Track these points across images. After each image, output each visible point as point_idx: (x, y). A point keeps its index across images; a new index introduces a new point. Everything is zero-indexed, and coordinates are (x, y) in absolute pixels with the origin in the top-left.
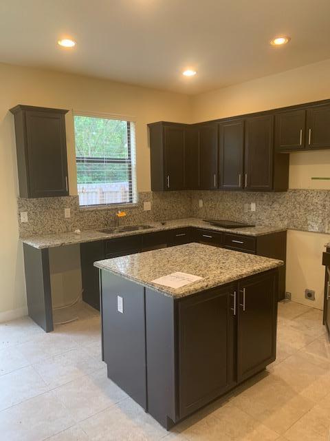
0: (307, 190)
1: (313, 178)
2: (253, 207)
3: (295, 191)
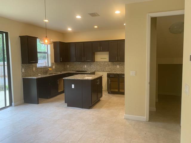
0: (100, 61)
1: (101, 58)
2: (86, 66)
3: (97, 62)
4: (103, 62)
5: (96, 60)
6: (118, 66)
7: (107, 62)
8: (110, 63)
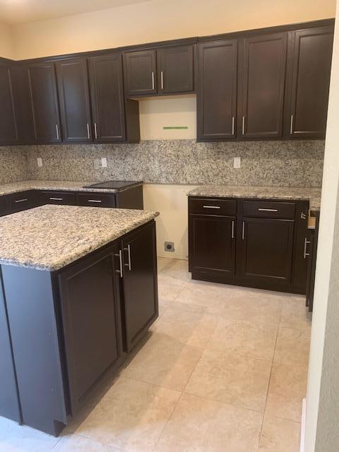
0: (160, 141)
1: (165, 128)
2: (104, 162)
3: (148, 142)
4: (172, 142)
5: (143, 137)
6: (237, 162)
7: (190, 141)
8: (201, 147)
